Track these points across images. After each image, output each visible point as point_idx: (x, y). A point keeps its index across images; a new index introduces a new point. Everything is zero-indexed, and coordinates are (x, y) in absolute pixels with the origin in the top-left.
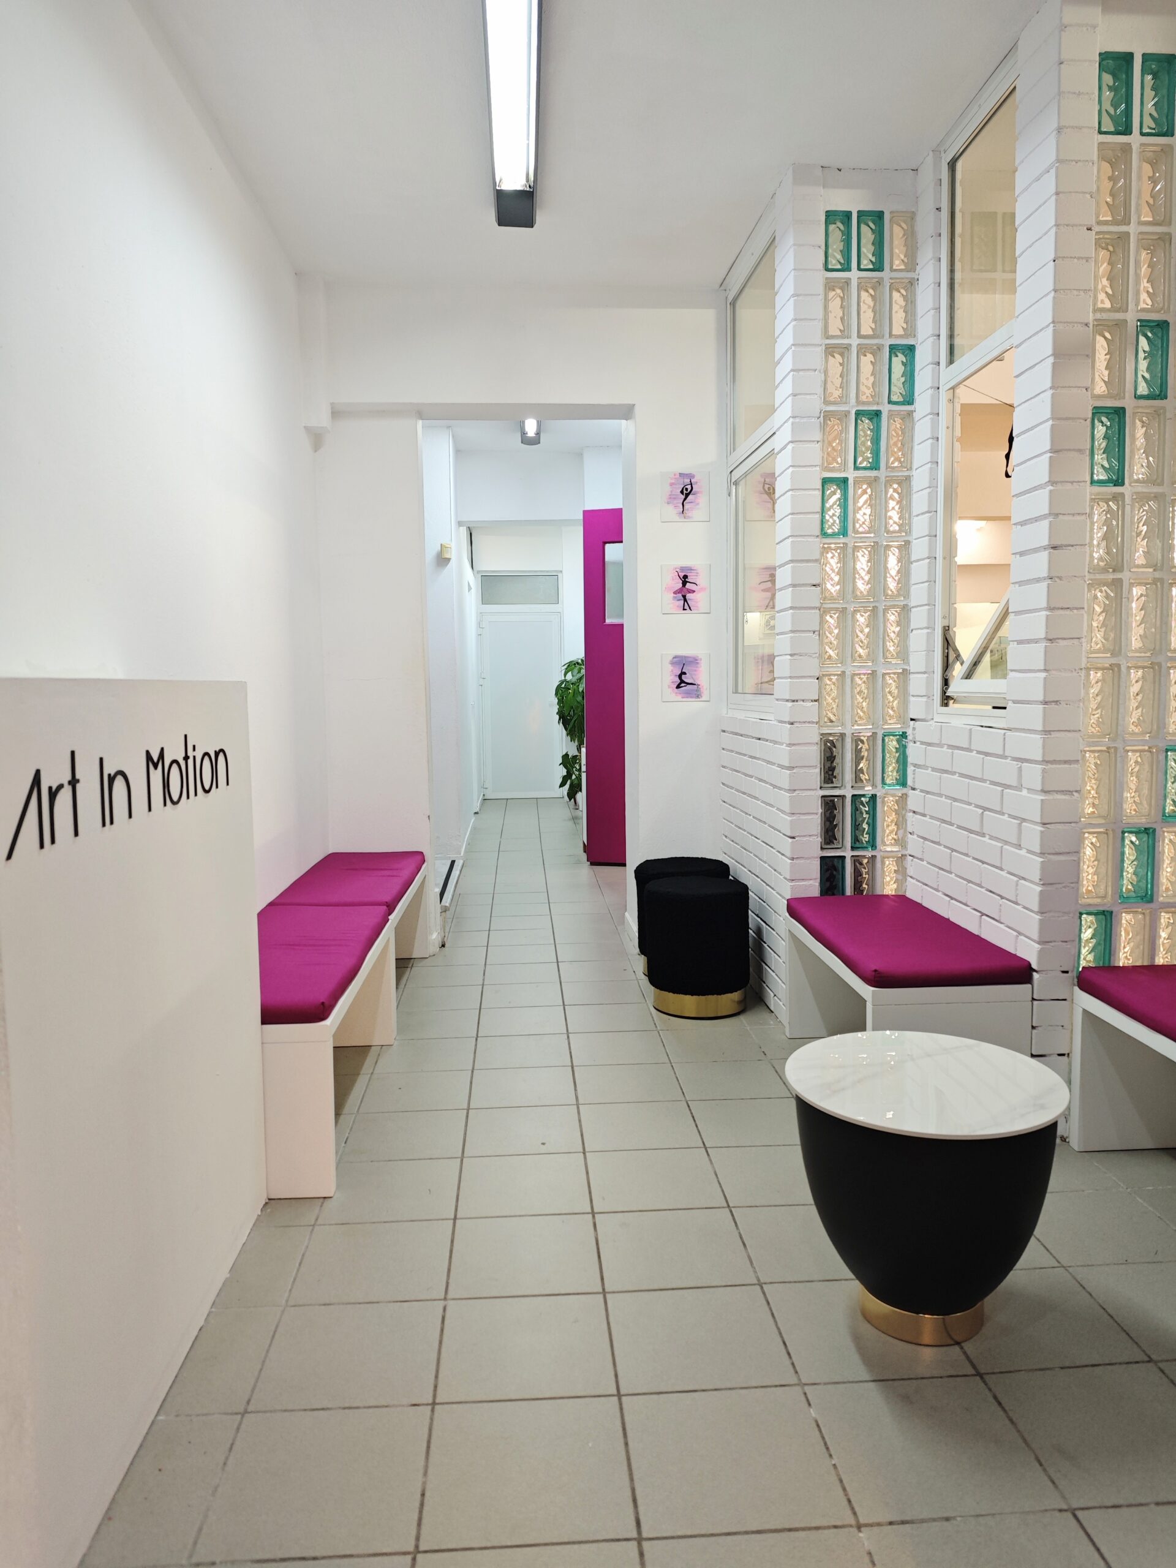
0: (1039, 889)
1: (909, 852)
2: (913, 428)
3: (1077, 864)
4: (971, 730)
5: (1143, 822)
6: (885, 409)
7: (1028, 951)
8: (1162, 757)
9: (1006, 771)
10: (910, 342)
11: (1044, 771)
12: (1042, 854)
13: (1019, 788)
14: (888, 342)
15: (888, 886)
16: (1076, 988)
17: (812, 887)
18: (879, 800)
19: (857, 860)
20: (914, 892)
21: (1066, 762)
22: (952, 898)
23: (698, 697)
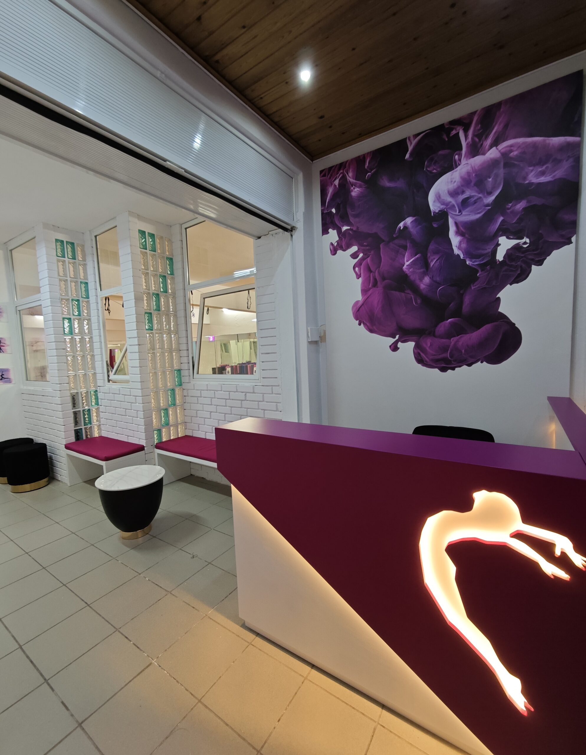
0: (144, 427)
1: (101, 423)
2: (90, 305)
3: (152, 419)
4: (119, 389)
5: (165, 407)
6: (81, 299)
7: (143, 443)
8: (167, 392)
9: (132, 399)
10: (86, 281)
11: (142, 398)
12: (144, 418)
13: (136, 403)
14: (79, 280)
15: (96, 435)
16: (155, 449)
17: (73, 439)
18: (91, 410)
19: (86, 429)
20: (104, 434)
21: (147, 396)
22: (118, 434)
23: (10, 382)
